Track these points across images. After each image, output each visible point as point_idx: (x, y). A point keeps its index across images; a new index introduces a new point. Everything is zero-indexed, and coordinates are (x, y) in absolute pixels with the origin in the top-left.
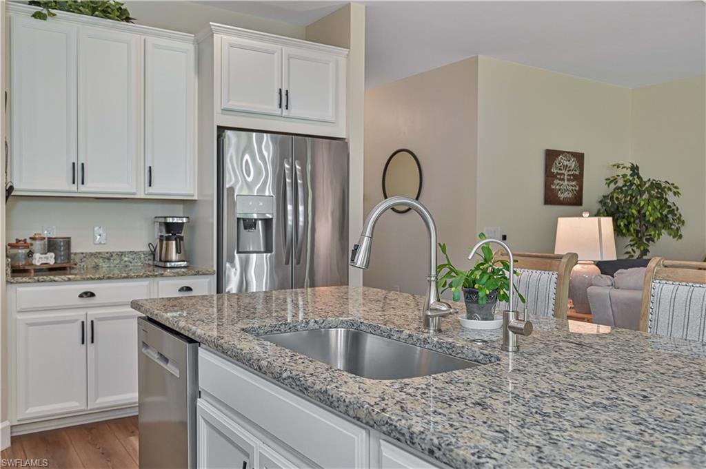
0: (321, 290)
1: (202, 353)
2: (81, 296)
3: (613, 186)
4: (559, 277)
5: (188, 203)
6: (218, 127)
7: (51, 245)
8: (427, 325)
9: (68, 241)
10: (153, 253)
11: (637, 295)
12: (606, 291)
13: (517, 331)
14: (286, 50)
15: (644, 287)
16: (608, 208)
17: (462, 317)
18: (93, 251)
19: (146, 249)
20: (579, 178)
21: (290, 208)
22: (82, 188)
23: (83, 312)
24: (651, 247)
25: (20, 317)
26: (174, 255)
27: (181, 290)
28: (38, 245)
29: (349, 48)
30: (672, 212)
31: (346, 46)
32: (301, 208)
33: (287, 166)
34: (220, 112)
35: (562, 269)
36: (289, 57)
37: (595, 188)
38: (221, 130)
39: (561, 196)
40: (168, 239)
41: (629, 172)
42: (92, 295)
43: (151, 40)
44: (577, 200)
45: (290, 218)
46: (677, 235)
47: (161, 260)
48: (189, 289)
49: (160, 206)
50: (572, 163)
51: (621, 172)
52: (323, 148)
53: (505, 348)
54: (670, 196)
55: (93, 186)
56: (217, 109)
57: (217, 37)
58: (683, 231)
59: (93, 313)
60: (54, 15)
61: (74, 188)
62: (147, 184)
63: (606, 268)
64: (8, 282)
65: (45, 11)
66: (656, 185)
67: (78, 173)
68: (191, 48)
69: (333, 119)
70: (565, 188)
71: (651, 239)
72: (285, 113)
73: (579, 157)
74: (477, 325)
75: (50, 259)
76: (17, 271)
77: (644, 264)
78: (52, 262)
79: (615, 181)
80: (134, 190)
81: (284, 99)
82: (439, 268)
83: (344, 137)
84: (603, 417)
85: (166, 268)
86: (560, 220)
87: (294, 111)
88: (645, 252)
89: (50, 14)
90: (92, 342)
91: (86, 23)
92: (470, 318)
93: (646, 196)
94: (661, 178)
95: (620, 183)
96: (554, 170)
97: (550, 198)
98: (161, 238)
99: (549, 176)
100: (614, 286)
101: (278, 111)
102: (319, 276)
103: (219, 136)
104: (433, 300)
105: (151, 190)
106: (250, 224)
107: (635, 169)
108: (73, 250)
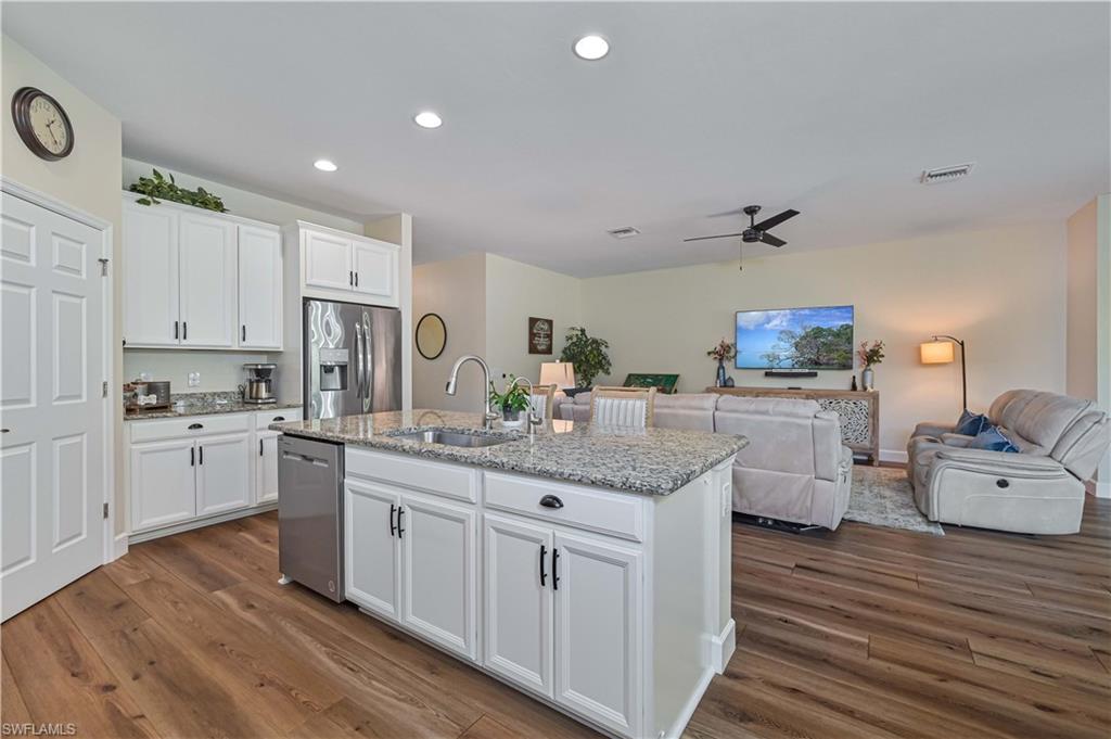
0: (379, 415)
1: (348, 450)
2: (190, 428)
3: (570, 341)
4: (548, 398)
5: (274, 354)
6: (304, 298)
7: (151, 388)
8: (485, 425)
9: (167, 385)
10: (243, 393)
11: (587, 407)
12: (571, 406)
13: (535, 423)
14: (356, 244)
15: (591, 403)
16: (568, 356)
17: (501, 420)
18: (189, 392)
19: (236, 390)
20: (550, 336)
21: (361, 356)
22: (184, 342)
23: (192, 440)
24: (594, 380)
25: (134, 447)
26: (264, 394)
27: (275, 419)
28: (140, 389)
29: (400, 244)
30: (604, 358)
31: (398, 242)
32: (369, 357)
33: (358, 327)
34: (305, 287)
35: (549, 393)
36: (357, 249)
37: (559, 343)
38: (306, 300)
39: (539, 348)
40: (258, 381)
41: (579, 333)
42: (200, 426)
43: (243, 228)
44: (549, 351)
45: (361, 364)
46: (608, 373)
47: (251, 398)
48: (282, 419)
49: (247, 357)
50: (546, 327)
51: (575, 332)
52: (379, 315)
53: (529, 432)
54: (603, 348)
55: (193, 341)
56: (302, 285)
57: (302, 231)
58: (611, 370)
59: (201, 441)
60: (159, 203)
61: (176, 342)
62: (241, 339)
63: (570, 393)
64: (125, 419)
65: (149, 199)
66: (595, 341)
67: (180, 330)
68: (277, 236)
69: (389, 293)
70: (542, 343)
71: (593, 375)
72: (355, 288)
73: (550, 323)
74: (511, 424)
75: (153, 400)
76: (131, 410)
77: (591, 390)
78: (154, 402)
79: (571, 338)
80: (229, 344)
81: (354, 279)
82: (490, 393)
83: (397, 306)
84: (578, 451)
85: (258, 404)
86: (543, 365)
87: (361, 288)
88: (589, 383)
89: (155, 202)
90: (201, 463)
91: (187, 211)
92: (506, 419)
93: (590, 348)
94: (598, 337)
95: (575, 339)
96: (535, 331)
97: (533, 350)
98: (251, 381)
99: (532, 335)
100: (575, 403)
101: (350, 287)
102: (376, 404)
103: (304, 304)
104: (488, 410)
105: (244, 344)
106: (328, 369)
107: (583, 331)
108: (172, 392)
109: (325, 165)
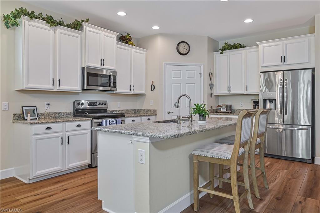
6: (260, 73)
7: (228, 107)
9: (231, 106)
28: (223, 106)
29: (315, 33)
33: (281, 82)
34: (261, 67)
45: (281, 99)
55: (233, 92)
61: (229, 92)
67: (229, 89)
72: (284, 63)
75: (225, 110)
91: (231, 51)
98: (254, 105)
101: (281, 64)
105: (247, 92)
106: (271, 101)
109: (248, 21)
